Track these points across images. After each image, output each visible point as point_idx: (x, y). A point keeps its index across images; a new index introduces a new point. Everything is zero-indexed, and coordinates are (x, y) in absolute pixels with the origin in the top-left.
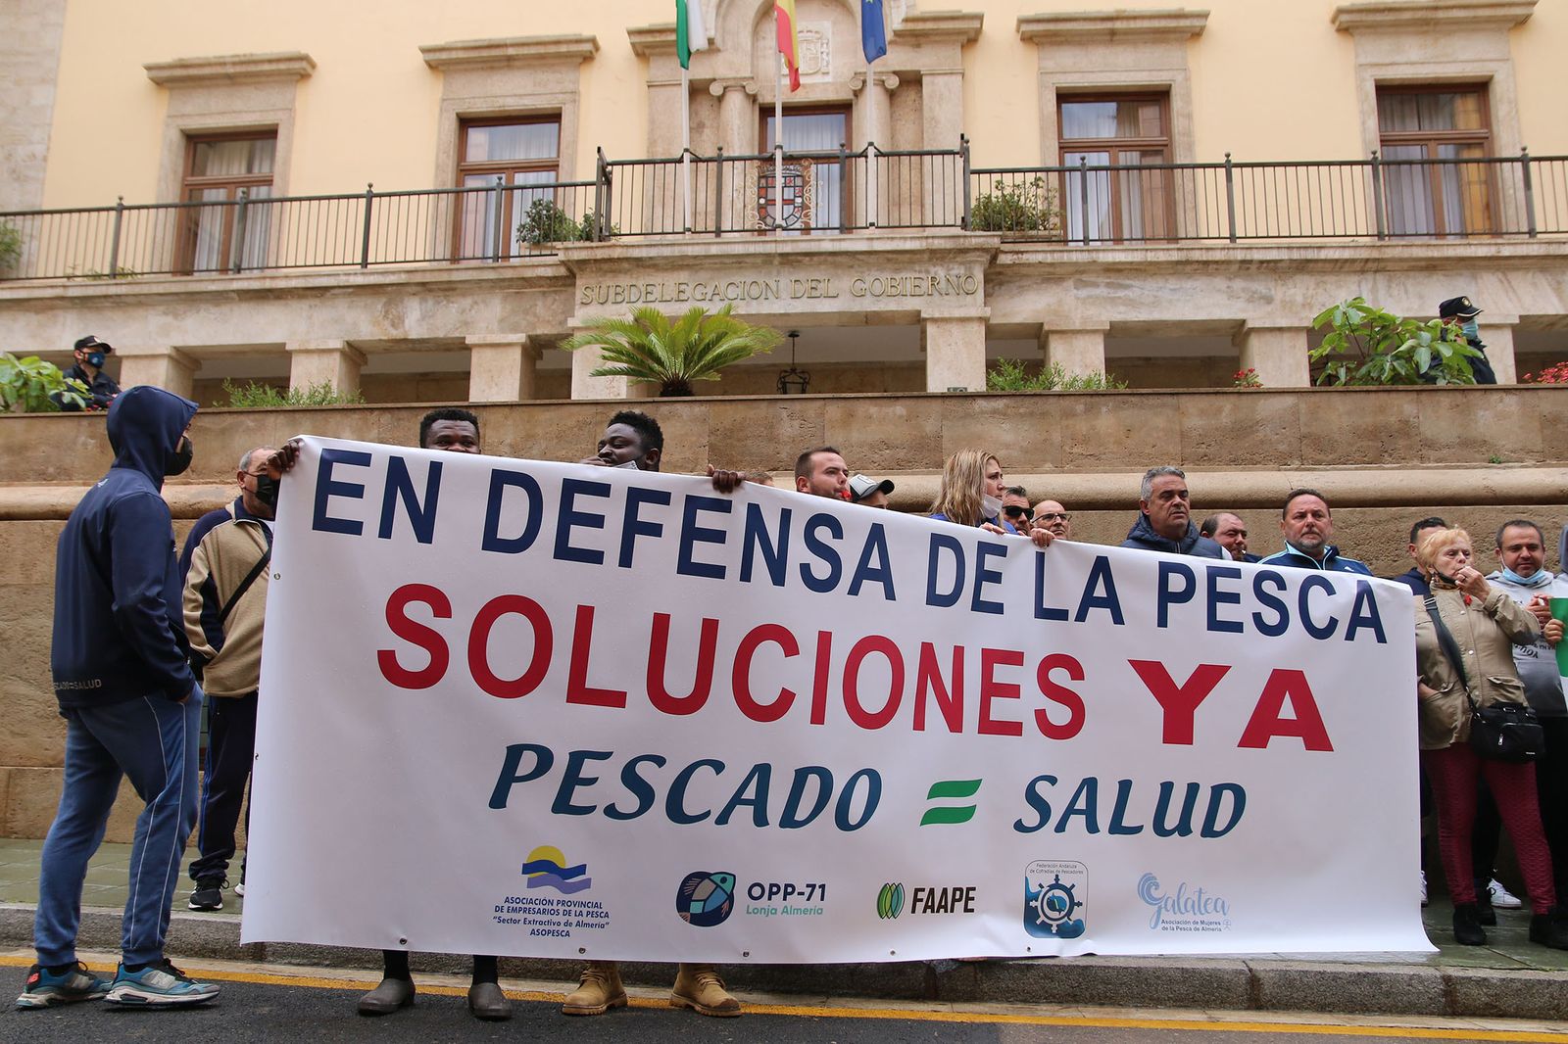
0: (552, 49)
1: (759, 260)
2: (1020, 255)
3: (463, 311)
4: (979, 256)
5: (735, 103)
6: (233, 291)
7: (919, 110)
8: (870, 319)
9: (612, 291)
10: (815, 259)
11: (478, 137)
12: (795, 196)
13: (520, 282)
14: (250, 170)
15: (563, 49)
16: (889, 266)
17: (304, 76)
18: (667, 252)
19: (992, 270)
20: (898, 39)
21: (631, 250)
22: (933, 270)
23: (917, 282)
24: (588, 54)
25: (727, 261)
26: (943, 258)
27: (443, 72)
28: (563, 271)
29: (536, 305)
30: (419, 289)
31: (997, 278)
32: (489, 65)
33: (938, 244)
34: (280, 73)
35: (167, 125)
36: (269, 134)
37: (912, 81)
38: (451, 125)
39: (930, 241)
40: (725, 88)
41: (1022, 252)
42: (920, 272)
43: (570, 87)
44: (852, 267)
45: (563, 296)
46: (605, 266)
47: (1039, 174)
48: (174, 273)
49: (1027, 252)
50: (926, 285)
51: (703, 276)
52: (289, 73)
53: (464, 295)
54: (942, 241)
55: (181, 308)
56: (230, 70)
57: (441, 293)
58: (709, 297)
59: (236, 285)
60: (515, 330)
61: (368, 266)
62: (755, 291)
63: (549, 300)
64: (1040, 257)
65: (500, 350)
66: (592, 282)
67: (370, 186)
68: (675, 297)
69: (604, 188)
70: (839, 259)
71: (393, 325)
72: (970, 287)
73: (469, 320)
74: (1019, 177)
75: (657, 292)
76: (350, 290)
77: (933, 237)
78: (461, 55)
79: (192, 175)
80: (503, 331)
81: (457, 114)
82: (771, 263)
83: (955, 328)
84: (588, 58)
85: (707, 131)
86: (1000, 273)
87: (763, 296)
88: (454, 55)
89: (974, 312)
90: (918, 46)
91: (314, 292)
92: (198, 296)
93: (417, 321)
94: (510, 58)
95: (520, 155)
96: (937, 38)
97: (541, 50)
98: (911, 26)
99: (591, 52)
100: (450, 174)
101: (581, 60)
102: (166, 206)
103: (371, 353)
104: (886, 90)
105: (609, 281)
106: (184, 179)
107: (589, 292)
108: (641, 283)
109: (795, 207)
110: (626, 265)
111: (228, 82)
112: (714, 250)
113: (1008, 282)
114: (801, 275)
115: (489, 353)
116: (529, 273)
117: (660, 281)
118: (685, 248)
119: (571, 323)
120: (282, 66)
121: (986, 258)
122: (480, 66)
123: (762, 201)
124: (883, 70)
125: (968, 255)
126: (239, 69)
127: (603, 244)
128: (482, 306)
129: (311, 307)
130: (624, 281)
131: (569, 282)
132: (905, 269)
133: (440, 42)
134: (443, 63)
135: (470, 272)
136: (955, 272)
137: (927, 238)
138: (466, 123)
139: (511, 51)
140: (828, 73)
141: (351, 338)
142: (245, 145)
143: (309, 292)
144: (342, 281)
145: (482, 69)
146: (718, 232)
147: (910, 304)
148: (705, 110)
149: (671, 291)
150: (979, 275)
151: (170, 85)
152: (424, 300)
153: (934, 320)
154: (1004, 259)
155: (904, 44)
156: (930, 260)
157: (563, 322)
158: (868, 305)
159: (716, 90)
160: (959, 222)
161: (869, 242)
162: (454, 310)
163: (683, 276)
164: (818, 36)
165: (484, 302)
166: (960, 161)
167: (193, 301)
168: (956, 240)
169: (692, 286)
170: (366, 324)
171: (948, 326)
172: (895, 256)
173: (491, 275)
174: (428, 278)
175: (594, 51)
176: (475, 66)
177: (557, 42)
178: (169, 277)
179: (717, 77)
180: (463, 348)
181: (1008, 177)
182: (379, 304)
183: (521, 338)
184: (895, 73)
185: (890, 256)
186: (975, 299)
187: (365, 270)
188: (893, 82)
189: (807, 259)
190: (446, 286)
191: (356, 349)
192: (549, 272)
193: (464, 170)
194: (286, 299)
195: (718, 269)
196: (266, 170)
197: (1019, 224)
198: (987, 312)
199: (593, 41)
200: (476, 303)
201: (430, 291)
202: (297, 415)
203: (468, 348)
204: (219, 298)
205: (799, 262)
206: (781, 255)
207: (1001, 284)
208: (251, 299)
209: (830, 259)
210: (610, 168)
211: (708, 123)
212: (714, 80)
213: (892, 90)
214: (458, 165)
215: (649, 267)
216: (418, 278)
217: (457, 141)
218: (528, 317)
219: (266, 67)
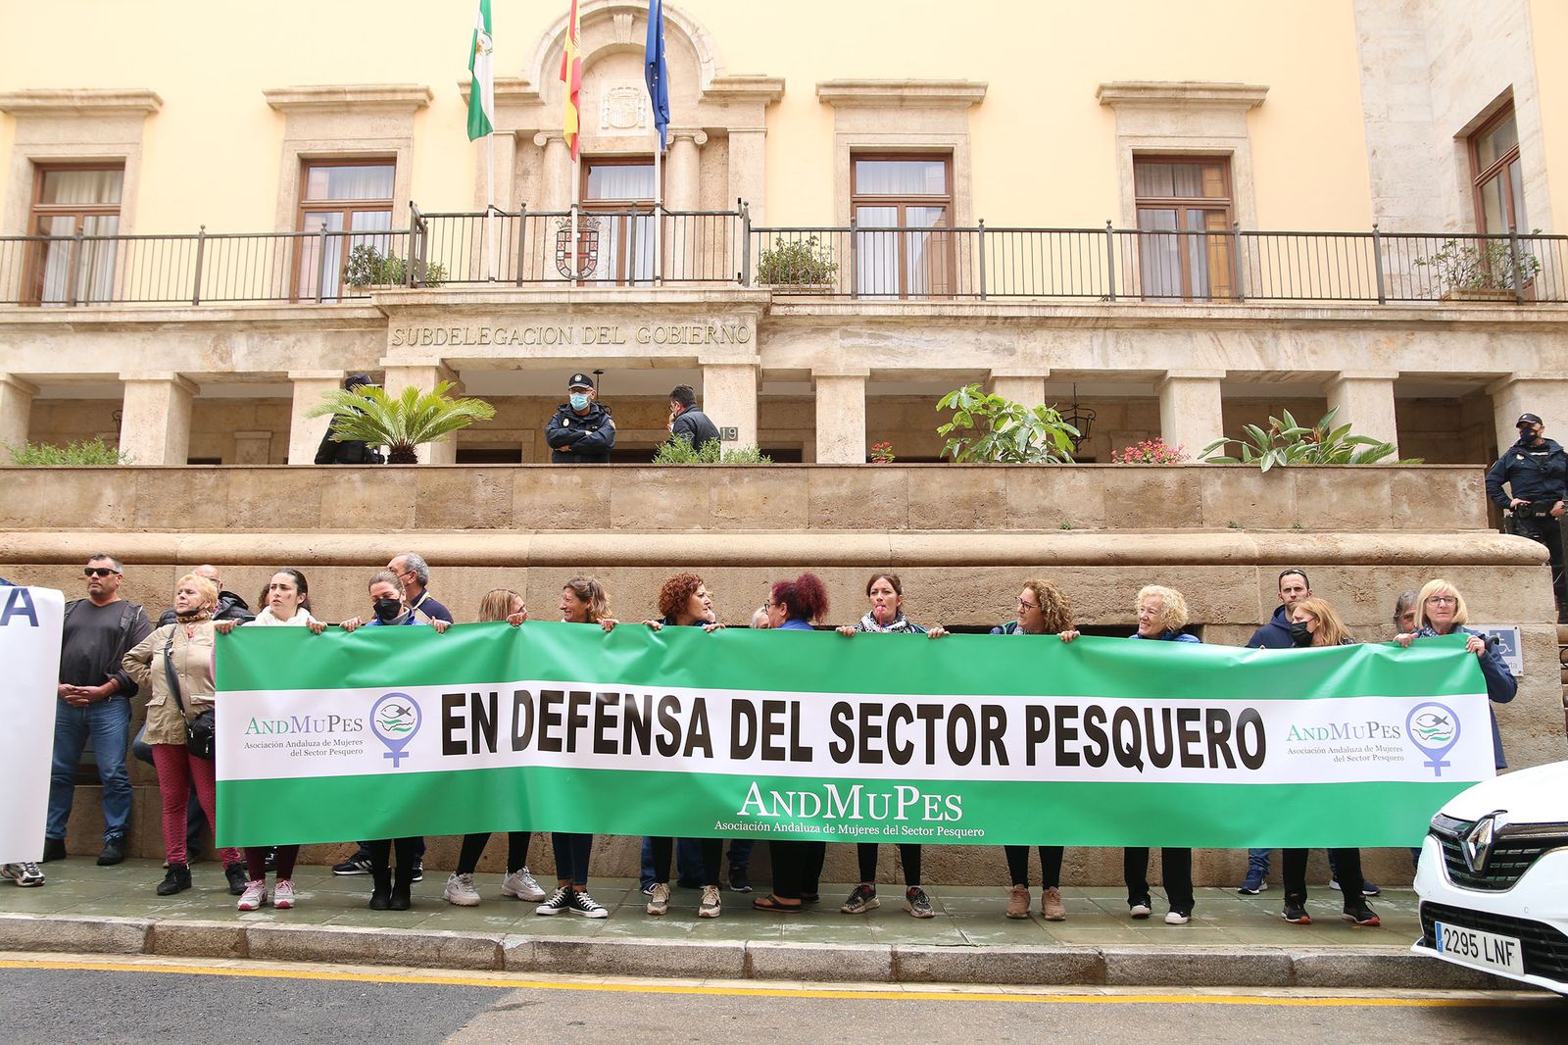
0: (388, 97)
1: (554, 309)
2: (791, 308)
3: (287, 348)
4: (752, 309)
5: (557, 153)
6: (68, 323)
7: (726, 164)
8: (654, 363)
9: (421, 334)
10: (605, 308)
11: (318, 176)
12: (590, 251)
13: (340, 323)
14: (99, 199)
15: (399, 97)
16: (671, 316)
17: (151, 113)
18: (471, 299)
19: (767, 321)
20: (708, 99)
21: (438, 297)
22: (710, 320)
23: (696, 331)
24: (422, 103)
25: (525, 309)
26: (720, 310)
27: (286, 114)
28: (377, 314)
29: (355, 344)
30: (246, 326)
31: (769, 327)
32: (329, 109)
33: (715, 297)
34: (127, 108)
35: (14, 153)
36: (118, 165)
37: (718, 137)
38: (294, 164)
39: (707, 294)
40: (548, 139)
41: (793, 305)
42: (699, 322)
43: (405, 133)
44: (638, 316)
45: (379, 336)
46: (415, 311)
47: (813, 234)
48: (20, 303)
49: (797, 305)
50: (704, 334)
51: (503, 322)
52: (137, 109)
53: (288, 333)
54: (718, 295)
55: (18, 337)
56: (78, 103)
57: (267, 331)
58: (508, 341)
59: (71, 318)
60: (334, 366)
61: (200, 303)
62: (550, 336)
63: (367, 339)
64: (808, 310)
65: (321, 384)
66: (403, 326)
67: (203, 228)
68: (478, 341)
69: (419, 237)
70: (626, 309)
71: (221, 359)
72: (745, 338)
73: (292, 356)
74: (796, 236)
75: (461, 337)
76: (181, 325)
77: (710, 291)
78: (302, 99)
79: (41, 202)
80: (323, 367)
81: (299, 155)
82: (565, 311)
83: (729, 374)
84: (422, 106)
85: (532, 178)
86: (774, 323)
87: (558, 341)
88: (295, 99)
89: (745, 360)
90: (726, 105)
91: (147, 327)
92: (33, 327)
93: (244, 356)
94: (348, 104)
95: (359, 195)
96: (742, 99)
97: (378, 97)
98: (718, 87)
99: (425, 101)
100: (290, 213)
101: (415, 108)
102: (13, 239)
103: (203, 383)
104: (696, 145)
105: (418, 325)
106: (32, 206)
107: (400, 334)
108: (448, 327)
109: (590, 260)
110: (433, 310)
111: (76, 114)
112: (513, 299)
113: (781, 331)
114: (592, 323)
115: (309, 387)
116: (347, 315)
117: (466, 326)
118: (486, 296)
119: (383, 362)
120: (129, 102)
121: (758, 311)
122: (321, 110)
123: (561, 254)
124: (692, 127)
125: (742, 308)
126: (86, 103)
127: (414, 290)
128: (304, 343)
129: (143, 339)
130: (432, 325)
131: (384, 323)
132: (686, 319)
133: (283, 87)
134: (286, 107)
135: (293, 312)
136: (731, 323)
137: (705, 291)
138: (307, 163)
139: (349, 98)
140: (644, 127)
141: (182, 370)
142: (95, 175)
143: (141, 326)
144: (173, 316)
145: (323, 113)
146: (520, 282)
147: (689, 351)
148: (529, 158)
149: (474, 336)
150: (752, 326)
151: (15, 114)
152: (250, 337)
153: (711, 366)
154: (776, 311)
155: (712, 104)
156: (709, 311)
157: (377, 361)
158: (652, 351)
159: (539, 140)
160: (736, 278)
161: (653, 295)
162: (278, 347)
163: (486, 322)
164: (636, 92)
165: (306, 339)
166: (739, 221)
167: (31, 331)
168: (731, 294)
169: (493, 331)
170: (196, 358)
171: (722, 372)
172: (676, 307)
173: (313, 315)
174: (254, 316)
175: (427, 100)
176: (316, 110)
177: (394, 91)
178: (16, 307)
179: (541, 129)
180: (286, 381)
181: (785, 236)
182: (208, 340)
183: (340, 374)
184: (704, 130)
185: (672, 307)
186: (747, 348)
187: (196, 308)
188: (702, 138)
189: (598, 308)
190: (271, 324)
191: (188, 380)
192: (366, 314)
193: (305, 209)
194: (120, 331)
195: (517, 316)
196: (115, 201)
197: (795, 277)
198: (758, 360)
199: (427, 91)
200: (299, 340)
201: (256, 328)
202: (65, 473)
203: (291, 382)
204: (55, 328)
205: (590, 310)
206: (574, 304)
207: (775, 333)
208: (86, 331)
209: (618, 309)
210: (423, 220)
211: (533, 170)
212: (538, 131)
213: (702, 145)
214: (299, 203)
215: (455, 312)
216: (245, 316)
217: (298, 180)
218: (347, 355)
219: (114, 102)
